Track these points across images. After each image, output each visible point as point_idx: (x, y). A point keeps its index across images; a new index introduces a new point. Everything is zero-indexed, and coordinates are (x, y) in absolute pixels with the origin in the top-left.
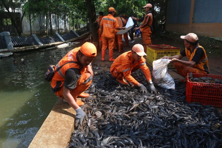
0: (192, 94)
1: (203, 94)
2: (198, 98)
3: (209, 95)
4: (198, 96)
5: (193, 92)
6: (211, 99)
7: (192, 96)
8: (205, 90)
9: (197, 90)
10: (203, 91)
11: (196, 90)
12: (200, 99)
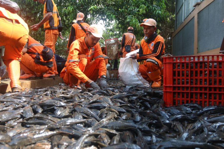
0: (173, 84)
1: (196, 84)
2: (187, 93)
3: (210, 84)
4: (187, 88)
5: (174, 80)
6: (217, 92)
7: (174, 88)
8: (201, 72)
9: (183, 75)
10: (196, 76)
11: (181, 75)
12: (192, 94)
